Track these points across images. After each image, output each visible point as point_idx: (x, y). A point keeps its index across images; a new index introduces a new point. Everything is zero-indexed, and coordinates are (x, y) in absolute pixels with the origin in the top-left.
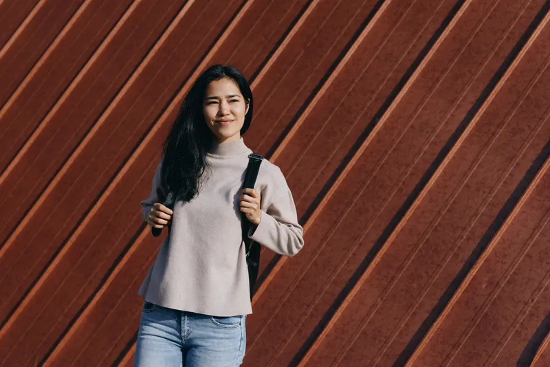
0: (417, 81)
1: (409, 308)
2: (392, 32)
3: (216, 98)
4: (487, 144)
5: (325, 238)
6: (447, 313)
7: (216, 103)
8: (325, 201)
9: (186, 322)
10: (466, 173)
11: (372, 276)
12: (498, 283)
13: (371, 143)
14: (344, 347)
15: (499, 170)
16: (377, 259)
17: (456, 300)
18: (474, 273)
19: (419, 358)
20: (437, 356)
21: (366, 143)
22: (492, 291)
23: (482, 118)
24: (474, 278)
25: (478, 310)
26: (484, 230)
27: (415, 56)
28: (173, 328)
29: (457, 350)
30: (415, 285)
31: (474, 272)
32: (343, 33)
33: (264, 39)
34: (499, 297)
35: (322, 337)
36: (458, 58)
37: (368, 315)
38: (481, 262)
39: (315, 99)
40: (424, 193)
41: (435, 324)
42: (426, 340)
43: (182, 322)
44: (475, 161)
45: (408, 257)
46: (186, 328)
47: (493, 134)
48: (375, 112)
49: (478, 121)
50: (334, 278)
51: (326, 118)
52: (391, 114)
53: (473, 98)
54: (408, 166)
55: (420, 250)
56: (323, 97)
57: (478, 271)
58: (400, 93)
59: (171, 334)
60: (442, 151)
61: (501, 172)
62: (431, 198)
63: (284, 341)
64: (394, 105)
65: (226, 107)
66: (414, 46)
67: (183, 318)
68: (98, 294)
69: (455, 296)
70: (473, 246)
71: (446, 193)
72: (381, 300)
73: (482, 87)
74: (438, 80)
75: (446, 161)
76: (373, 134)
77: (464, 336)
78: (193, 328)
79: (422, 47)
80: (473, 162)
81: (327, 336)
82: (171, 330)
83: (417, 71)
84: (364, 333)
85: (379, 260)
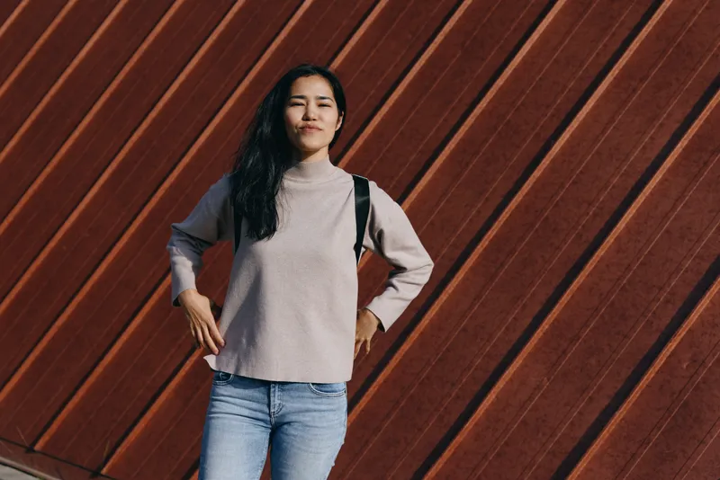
0: (608, 91)
1: (584, 392)
2: (577, 28)
3: (302, 97)
4: (696, 177)
5: (478, 297)
6: (634, 400)
7: (302, 105)
8: (479, 249)
9: (277, 394)
10: (667, 214)
11: (537, 349)
12: (703, 362)
13: (543, 173)
14: (497, 439)
15: (711, 211)
16: (545, 325)
17: (647, 382)
18: (673, 348)
19: (595, 457)
20: (618, 456)
21: (537, 173)
22: (696, 372)
23: (691, 141)
24: (673, 354)
25: (675, 396)
26: (688, 291)
27: (604, 60)
28: (258, 402)
29: (645, 448)
30: (593, 361)
31: (672, 346)
32: (512, 28)
33: (410, 36)
34: (704, 381)
35: (469, 425)
36: (662, 62)
37: (530, 398)
38: (682, 332)
39: (472, 115)
40: (610, 239)
41: (617, 414)
42: (605, 434)
43: (272, 395)
44: (679, 199)
45: (586, 325)
46: (277, 402)
47: (706, 164)
48: (550, 132)
49: (687, 146)
50: (487, 349)
51: (486, 141)
52: (571, 135)
53: (680, 116)
54: (590, 204)
55: (602, 316)
56: (482, 113)
57: (678, 345)
58: (584, 108)
59: (255, 410)
60: (637, 184)
61: (714, 214)
62: (619, 246)
63: (420, 430)
64: (575, 124)
65: (314, 111)
66: (605, 46)
67: (272, 390)
68: (188, 362)
69: (645, 378)
70: (672, 311)
71: (639, 241)
72: (548, 380)
73: (693, 101)
74: (634, 91)
75: (641, 198)
76: (546, 162)
77: (655, 430)
78: (286, 401)
79: (615, 48)
80: (677, 200)
81: (476, 424)
82: (254, 405)
83: (607, 78)
84: (524, 422)
85: (547, 327)
